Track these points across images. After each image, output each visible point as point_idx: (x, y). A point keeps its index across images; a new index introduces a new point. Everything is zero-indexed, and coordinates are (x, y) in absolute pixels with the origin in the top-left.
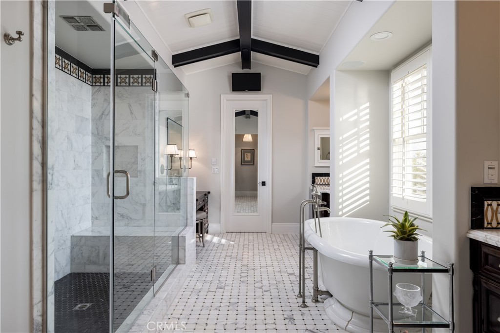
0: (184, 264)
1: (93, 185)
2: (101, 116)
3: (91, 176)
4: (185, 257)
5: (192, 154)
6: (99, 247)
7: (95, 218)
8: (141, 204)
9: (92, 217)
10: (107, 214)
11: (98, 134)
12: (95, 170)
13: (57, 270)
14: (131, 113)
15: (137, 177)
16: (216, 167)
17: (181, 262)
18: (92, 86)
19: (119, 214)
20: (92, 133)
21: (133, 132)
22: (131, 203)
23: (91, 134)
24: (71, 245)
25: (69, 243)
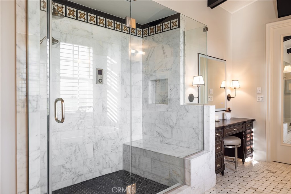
0: (190, 186)
1: (143, 109)
2: (147, 58)
3: (142, 103)
4: (190, 179)
5: (236, 84)
6: (136, 155)
7: (144, 133)
8: (170, 126)
9: (143, 132)
10: (151, 131)
11: (146, 71)
12: (144, 98)
13: (111, 166)
14: (164, 53)
15: (168, 104)
16: (261, 96)
17: (187, 183)
18: (142, 37)
19: (157, 132)
20: (143, 71)
21: (165, 68)
22: (164, 124)
23: (142, 73)
24: (123, 150)
25: (121, 149)
